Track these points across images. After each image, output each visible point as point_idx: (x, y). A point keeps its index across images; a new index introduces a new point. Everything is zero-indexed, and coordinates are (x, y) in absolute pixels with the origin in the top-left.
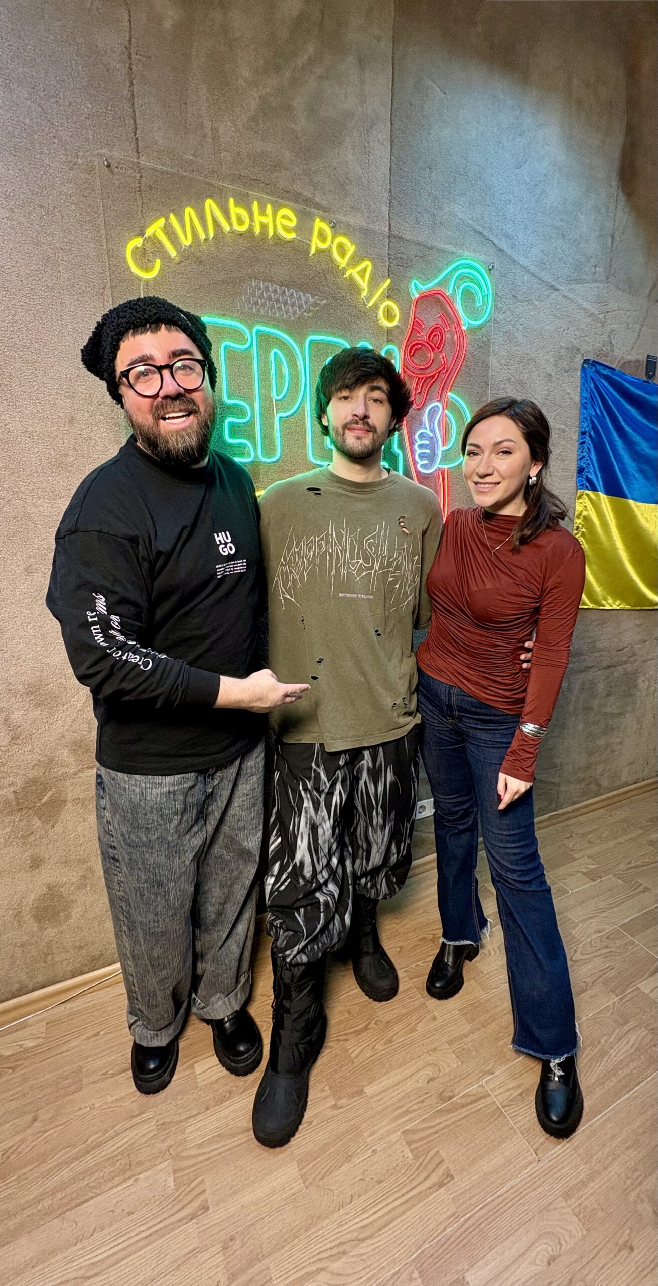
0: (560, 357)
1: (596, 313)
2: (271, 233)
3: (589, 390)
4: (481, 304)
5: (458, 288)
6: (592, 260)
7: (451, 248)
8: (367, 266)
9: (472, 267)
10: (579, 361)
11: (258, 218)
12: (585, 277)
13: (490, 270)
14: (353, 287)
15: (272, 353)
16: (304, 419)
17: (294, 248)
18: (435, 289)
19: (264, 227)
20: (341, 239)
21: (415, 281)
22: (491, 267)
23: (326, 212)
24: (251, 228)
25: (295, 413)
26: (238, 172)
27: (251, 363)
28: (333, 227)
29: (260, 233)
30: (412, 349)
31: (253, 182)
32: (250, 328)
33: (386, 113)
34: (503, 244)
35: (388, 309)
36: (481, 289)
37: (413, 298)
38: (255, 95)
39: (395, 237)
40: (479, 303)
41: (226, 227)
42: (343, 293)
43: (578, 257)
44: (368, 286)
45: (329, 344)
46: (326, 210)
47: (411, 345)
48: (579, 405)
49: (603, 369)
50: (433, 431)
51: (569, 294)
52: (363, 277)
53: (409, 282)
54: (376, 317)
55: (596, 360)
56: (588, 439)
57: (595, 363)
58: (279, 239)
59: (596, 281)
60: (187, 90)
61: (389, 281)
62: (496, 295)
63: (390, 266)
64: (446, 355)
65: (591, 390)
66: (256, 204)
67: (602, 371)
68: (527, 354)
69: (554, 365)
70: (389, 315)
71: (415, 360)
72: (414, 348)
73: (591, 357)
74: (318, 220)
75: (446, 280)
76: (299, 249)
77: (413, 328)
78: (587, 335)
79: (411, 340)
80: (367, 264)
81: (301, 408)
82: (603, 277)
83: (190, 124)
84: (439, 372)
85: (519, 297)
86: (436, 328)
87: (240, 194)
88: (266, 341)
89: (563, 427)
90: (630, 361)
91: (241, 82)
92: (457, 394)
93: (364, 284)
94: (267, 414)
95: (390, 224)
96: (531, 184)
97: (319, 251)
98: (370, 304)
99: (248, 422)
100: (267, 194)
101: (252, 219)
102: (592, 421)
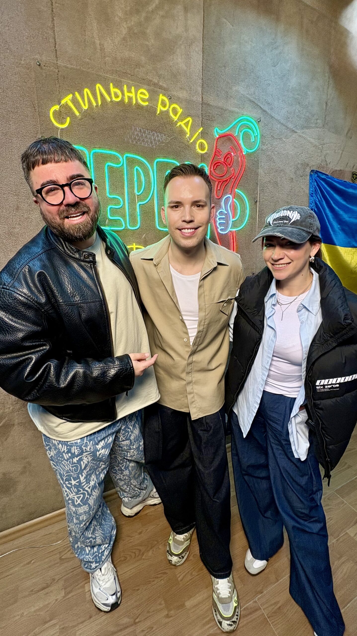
0: (298, 169)
1: (318, 144)
2: (134, 102)
3: (314, 186)
4: (254, 140)
5: (241, 132)
6: (315, 116)
7: (236, 110)
8: (189, 121)
9: (248, 120)
10: (308, 171)
11: (126, 94)
12: (311, 125)
13: (258, 122)
14: (182, 132)
15: (135, 169)
16: (154, 205)
17: (147, 111)
18: (228, 132)
19: (130, 99)
20: (175, 105)
21: (216, 128)
22: (259, 120)
23: (166, 91)
24: (123, 100)
25: (148, 202)
26: (115, 69)
27: (123, 175)
28: (170, 99)
29: (128, 103)
30: (215, 165)
31: (124, 74)
32: (122, 155)
33: (199, 36)
34: (266, 108)
35: (201, 144)
36: (253, 132)
37: (216, 138)
38: (125, 26)
39: (205, 104)
40: (253, 140)
41: (109, 99)
42: (175, 134)
43: (307, 114)
44: (190, 131)
45: (168, 163)
46: (165, 89)
47: (214, 163)
48: (309, 195)
49: (322, 175)
50: (227, 210)
51: (302, 135)
52: (187, 127)
53: (214, 129)
54: (195, 148)
55: (317, 170)
57: (317, 172)
58: (139, 105)
59: (317, 127)
60: (85, 23)
61: (202, 129)
62: (262, 135)
63: (202, 120)
64: (234, 169)
65: (316, 187)
66: (125, 86)
67: (321, 176)
68: (279, 167)
69: (295, 173)
70: (202, 147)
71: (217, 172)
72: (216, 165)
73: (315, 169)
74: (161, 95)
75: (234, 127)
76: (151, 110)
77: (215, 154)
78: (313, 157)
79: (214, 160)
80: (189, 119)
81: (152, 199)
82: (321, 125)
83: (88, 42)
84: (230, 178)
85: (275, 137)
86: (229, 154)
87: (117, 80)
88: (131, 162)
91: (117, 19)
92: (241, 190)
93: (187, 130)
94: (132, 202)
95: (202, 97)
96: (282, 75)
97: (161, 112)
98: (191, 141)
99: (121, 207)
100: (132, 80)
101: (123, 94)
102: (316, 203)
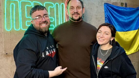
0: (99, 3)
3: (106, 9)
10: (103, 3)
48: (104, 12)
49: (109, 5)
56: (107, 19)
57: (107, 4)
68: (92, 3)
73: (106, 2)
89: (101, 17)
90: (114, 3)
102: (107, 16)
